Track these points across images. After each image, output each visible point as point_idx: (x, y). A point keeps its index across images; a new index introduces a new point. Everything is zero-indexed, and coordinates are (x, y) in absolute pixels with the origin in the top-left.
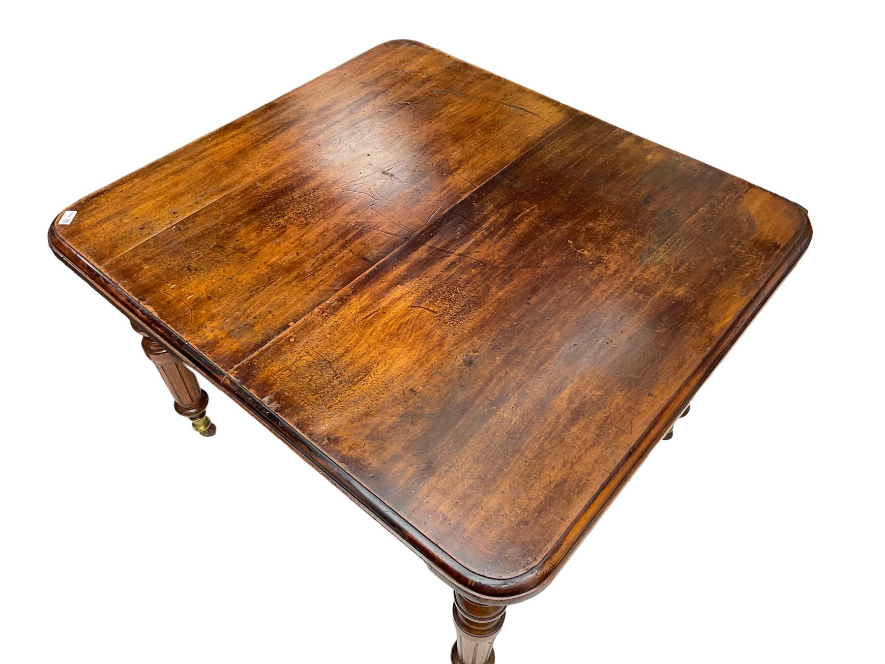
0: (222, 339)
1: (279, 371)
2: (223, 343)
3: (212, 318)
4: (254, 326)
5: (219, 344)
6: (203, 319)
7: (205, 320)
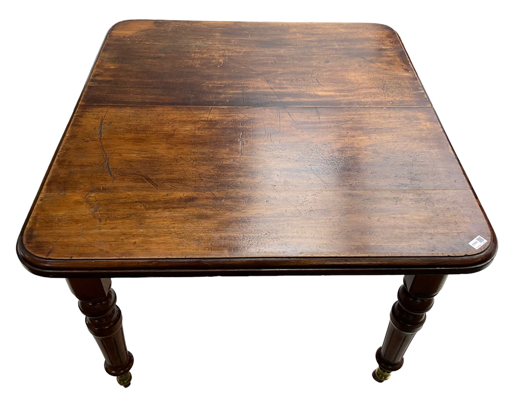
0: (423, 120)
1: (408, 97)
2: (424, 118)
3: (421, 130)
4: (404, 116)
5: (426, 118)
6: (426, 132)
7: (426, 131)
